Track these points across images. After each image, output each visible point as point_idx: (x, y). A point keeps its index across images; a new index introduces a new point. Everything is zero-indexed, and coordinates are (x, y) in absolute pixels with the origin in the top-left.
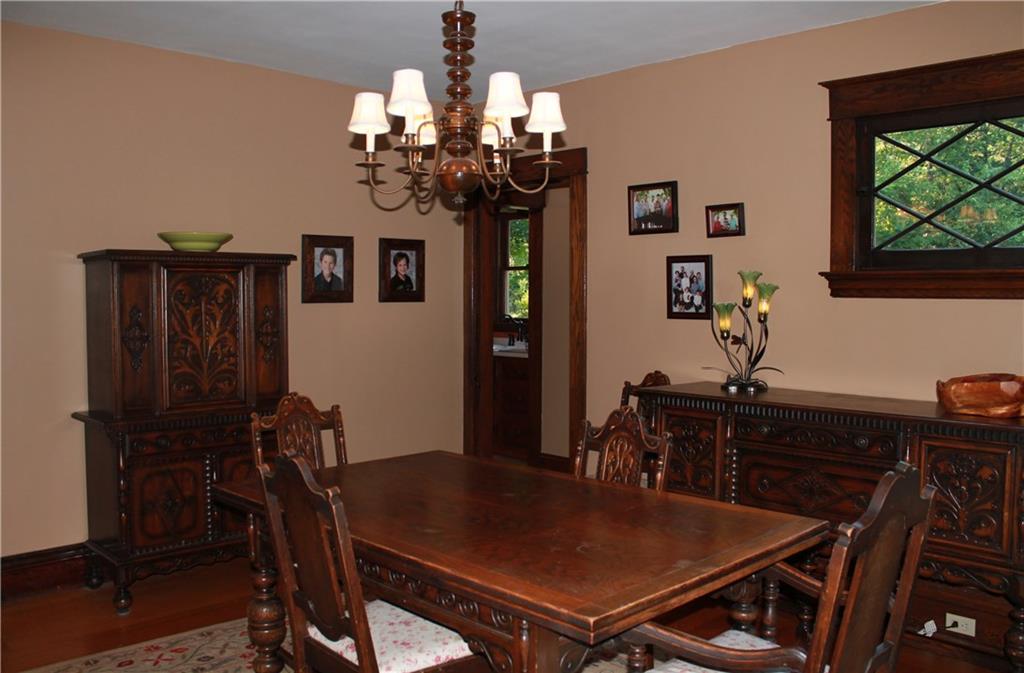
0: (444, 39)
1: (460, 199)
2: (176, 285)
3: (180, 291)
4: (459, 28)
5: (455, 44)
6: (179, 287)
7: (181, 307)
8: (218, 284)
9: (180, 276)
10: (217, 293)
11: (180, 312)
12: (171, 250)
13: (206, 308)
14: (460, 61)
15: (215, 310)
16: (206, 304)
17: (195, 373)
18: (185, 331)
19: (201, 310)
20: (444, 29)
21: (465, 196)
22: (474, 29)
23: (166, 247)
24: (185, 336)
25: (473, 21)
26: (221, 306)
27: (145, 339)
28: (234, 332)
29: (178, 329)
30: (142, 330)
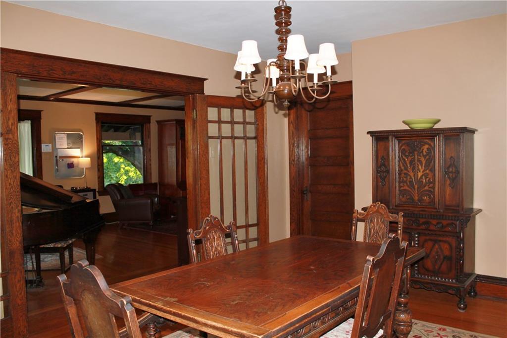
0: (276, 21)
1: (286, 103)
2: (402, 146)
3: (404, 149)
4: (283, 15)
5: (282, 23)
6: (403, 148)
7: (404, 157)
8: (424, 145)
9: (403, 142)
10: (423, 149)
11: (404, 160)
12: (409, 129)
13: (417, 158)
14: (285, 32)
15: (423, 159)
16: (418, 156)
17: (410, 190)
18: (406, 169)
19: (414, 158)
20: (275, 16)
21: (289, 102)
22: (290, 15)
23: (407, 128)
24: (406, 172)
25: (290, 11)
26: (425, 156)
27: (388, 171)
28: (433, 170)
29: (403, 168)
30: (386, 167)
